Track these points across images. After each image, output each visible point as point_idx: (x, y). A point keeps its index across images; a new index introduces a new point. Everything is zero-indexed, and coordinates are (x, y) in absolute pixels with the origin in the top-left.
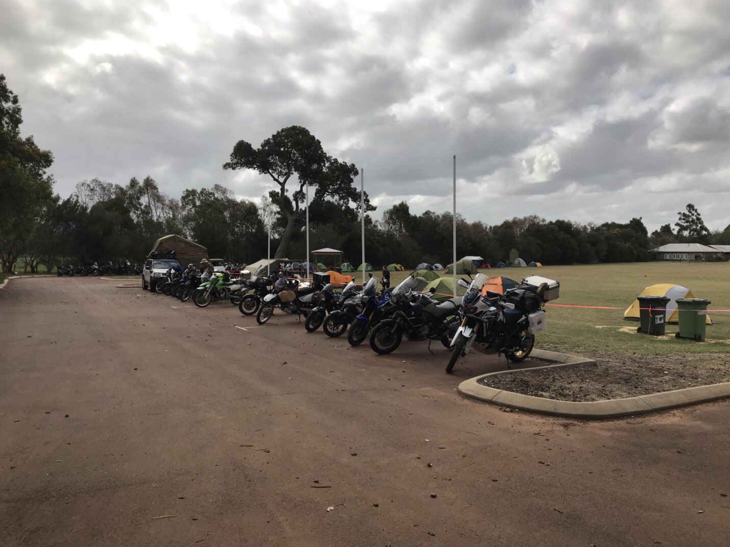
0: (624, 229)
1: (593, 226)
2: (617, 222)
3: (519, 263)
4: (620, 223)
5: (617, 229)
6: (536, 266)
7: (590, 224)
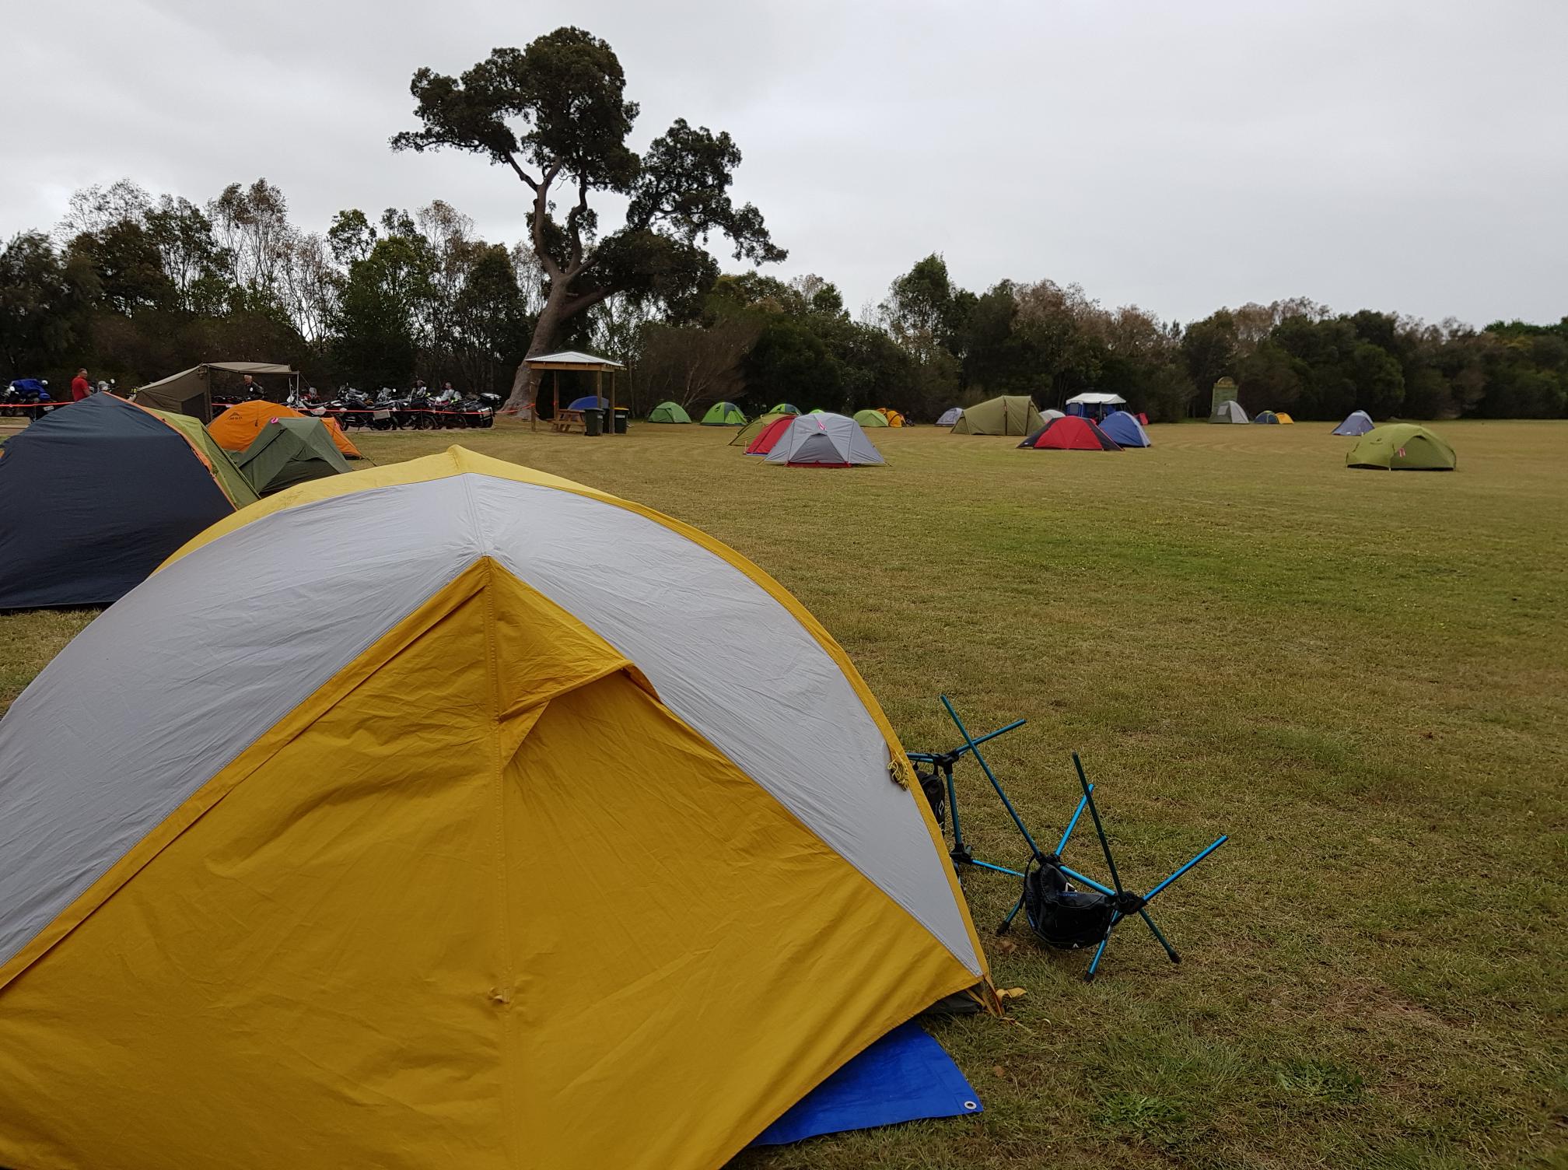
0: (1541, 338)
1: (1455, 326)
2: (1527, 321)
3: (1229, 414)
4: (1535, 324)
5: (1522, 338)
6: (1274, 421)
7: (1447, 323)
